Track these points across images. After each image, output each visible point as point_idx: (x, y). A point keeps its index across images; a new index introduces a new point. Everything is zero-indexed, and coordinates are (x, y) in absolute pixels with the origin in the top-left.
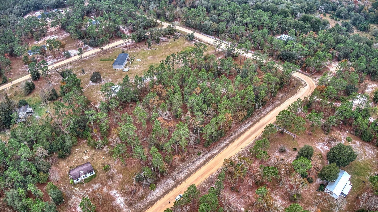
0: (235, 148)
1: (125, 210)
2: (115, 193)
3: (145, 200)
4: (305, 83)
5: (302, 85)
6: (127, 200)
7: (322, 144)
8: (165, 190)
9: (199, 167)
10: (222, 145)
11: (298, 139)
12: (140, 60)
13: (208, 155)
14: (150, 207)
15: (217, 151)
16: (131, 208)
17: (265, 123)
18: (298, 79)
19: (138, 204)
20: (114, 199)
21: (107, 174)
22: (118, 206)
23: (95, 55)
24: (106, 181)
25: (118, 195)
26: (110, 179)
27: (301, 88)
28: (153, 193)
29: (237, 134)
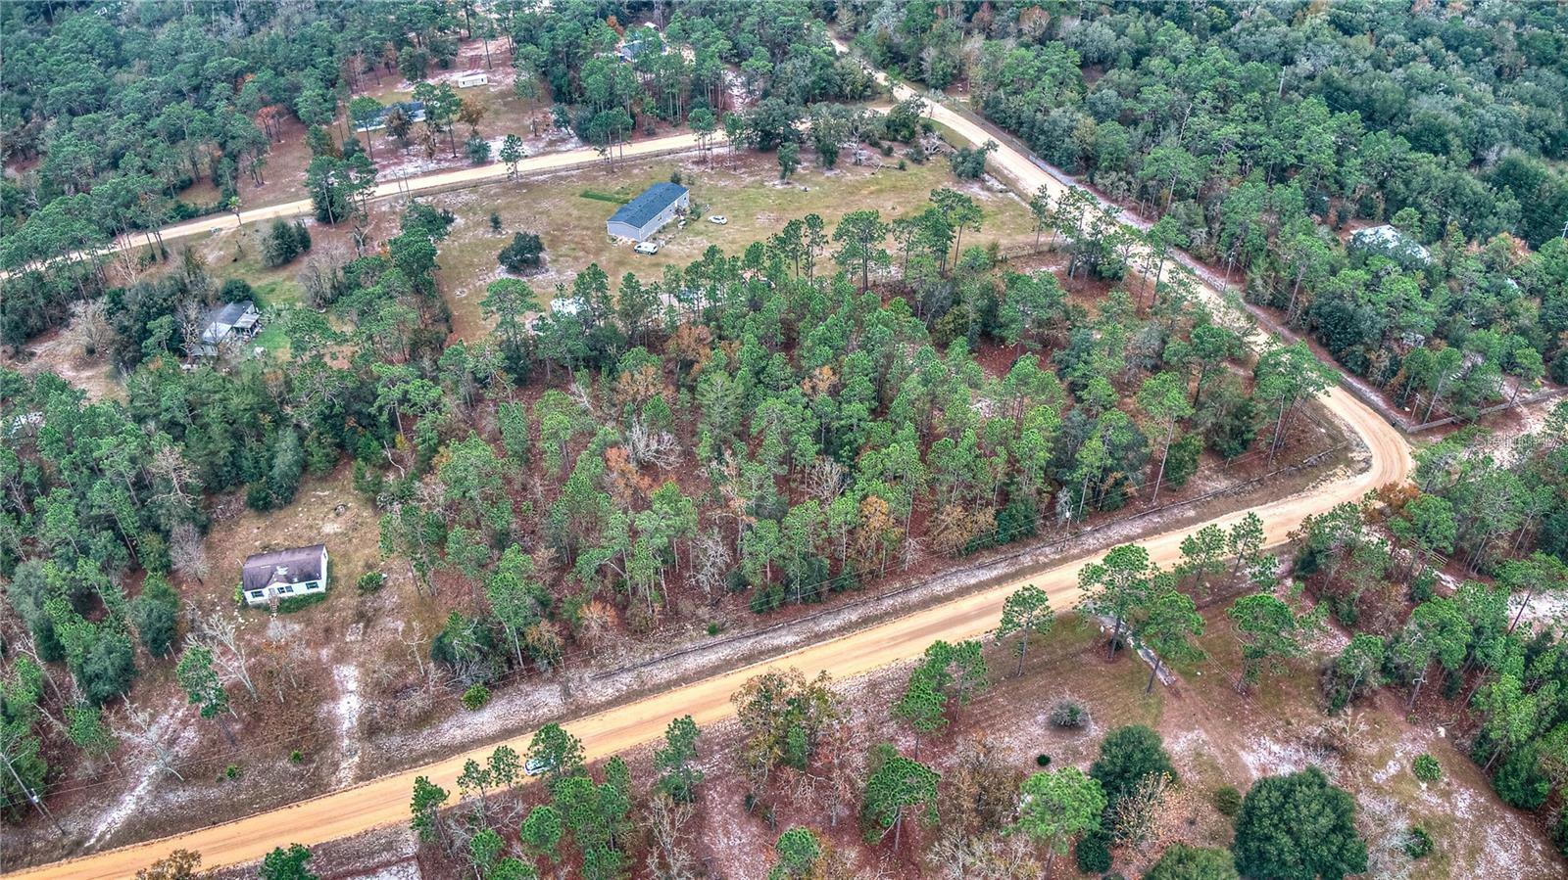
0: (867, 650)
1: (346, 742)
2: (348, 675)
3: (425, 733)
4: (1367, 461)
5: (1349, 463)
6: (370, 711)
7: (1276, 748)
8: (510, 724)
9: (685, 680)
10: (828, 624)
11: (1177, 694)
12: (723, 221)
13: (747, 645)
14: (427, 764)
15: (791, 639)
16: (367, 745)
17: (1066, 584)
18: (1347, 434)
19: (397, 740)
20: (334, 697)
21: (363, 603)
22: (332, 721)
23: (574, 172)
24: (344, 625)
25: (352, 686)
26: (361, 625)
27: (1335, 475)
28: (468, 720)
29: (914, 597)
